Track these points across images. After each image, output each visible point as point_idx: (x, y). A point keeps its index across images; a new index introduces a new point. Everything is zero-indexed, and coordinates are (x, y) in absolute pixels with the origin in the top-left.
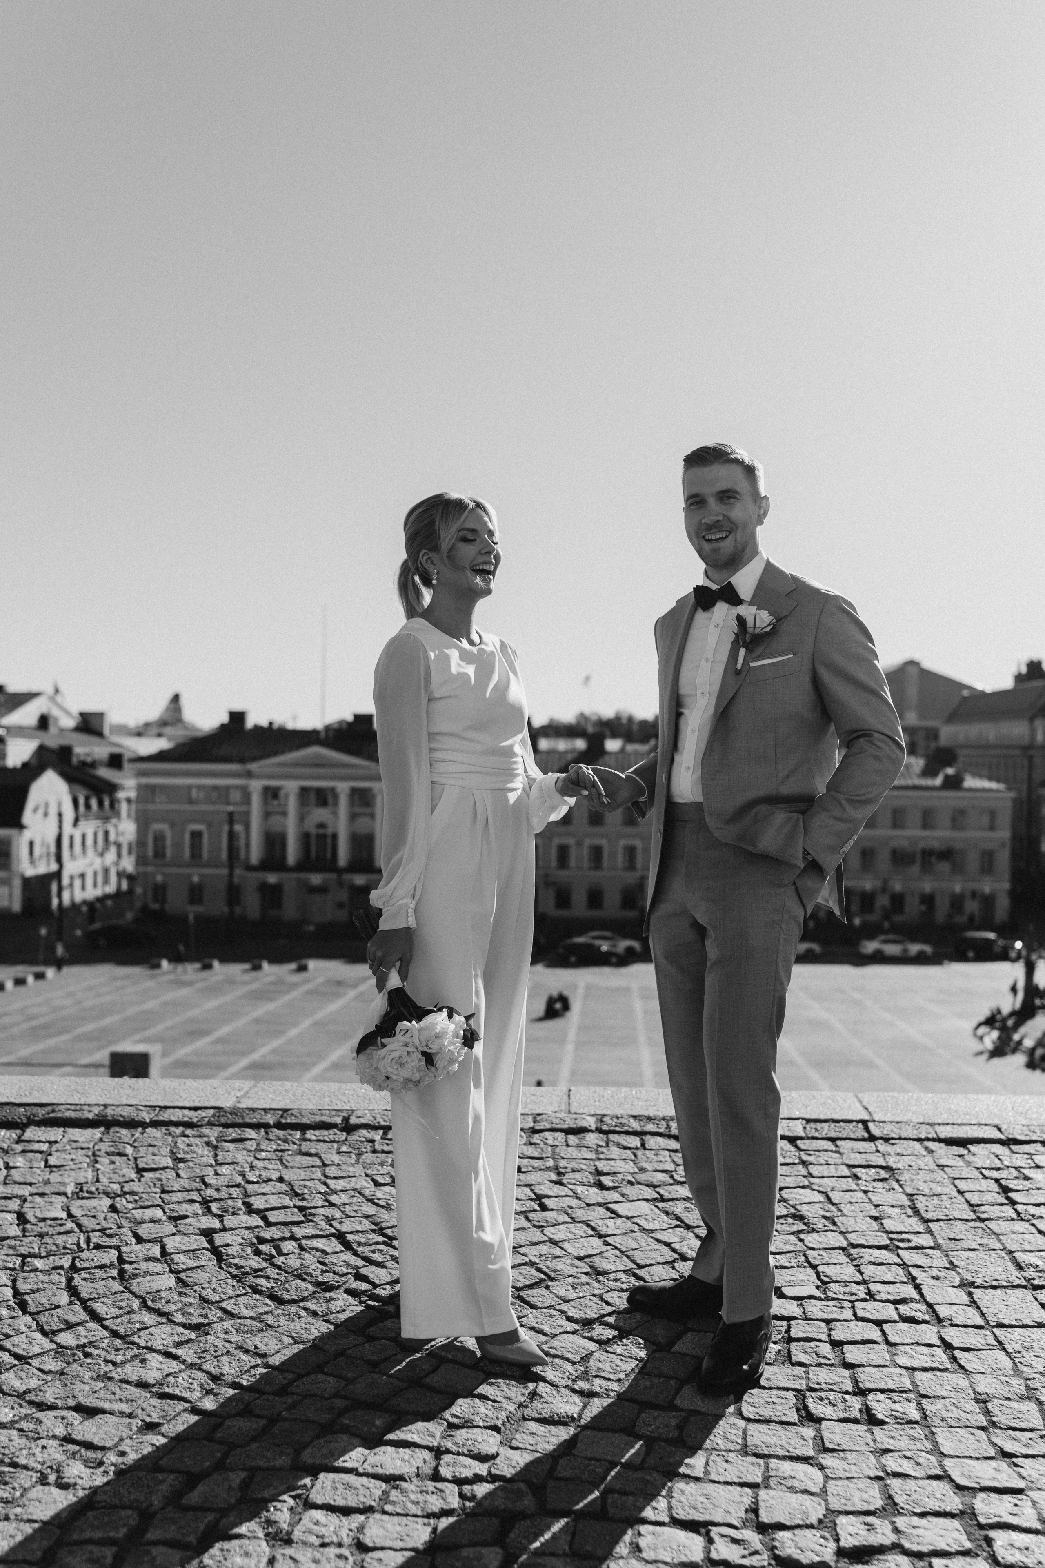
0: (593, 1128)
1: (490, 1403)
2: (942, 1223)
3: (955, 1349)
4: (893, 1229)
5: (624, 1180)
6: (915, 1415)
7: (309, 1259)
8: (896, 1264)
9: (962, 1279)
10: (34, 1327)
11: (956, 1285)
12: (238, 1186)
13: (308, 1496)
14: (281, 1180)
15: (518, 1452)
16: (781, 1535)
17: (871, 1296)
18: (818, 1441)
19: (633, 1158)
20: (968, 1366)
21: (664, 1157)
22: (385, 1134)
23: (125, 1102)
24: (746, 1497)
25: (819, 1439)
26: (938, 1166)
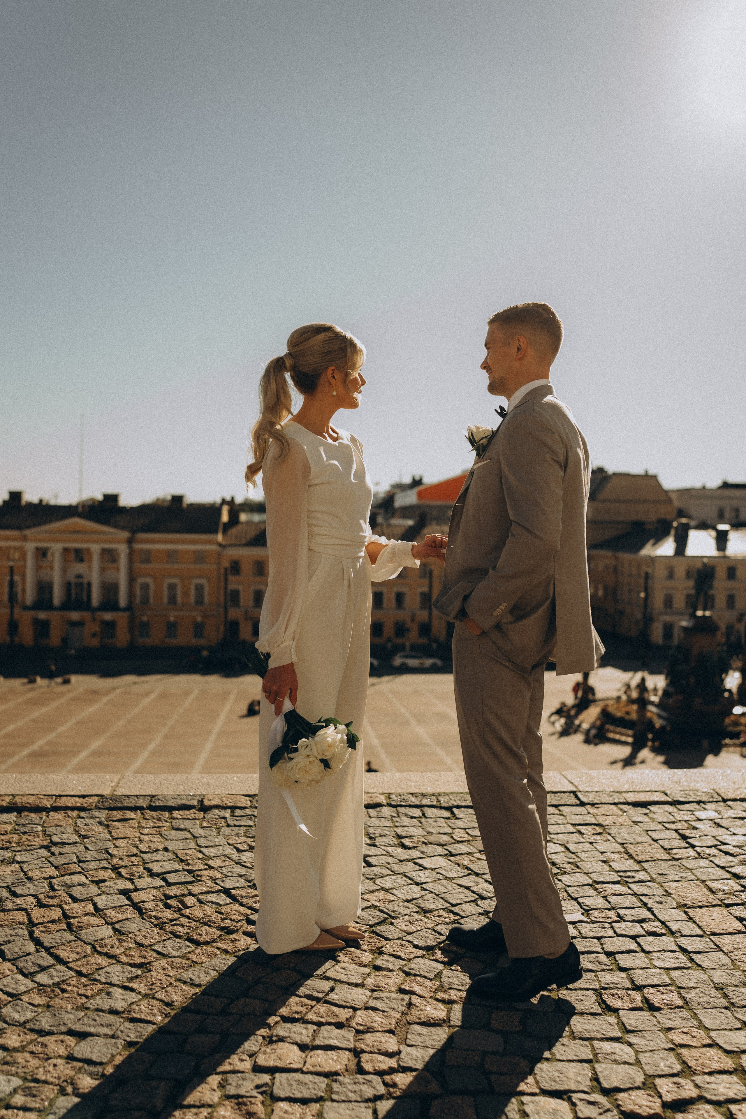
0: (385, 804)
1: (381, 1013)
2: (650, 863)
3: (690, 952)
4: (618, 869)
5: (419, 841)
6: (680, 1002)
7: (209, 910)
8: (629, 894)
9: (677, 903)
10: (15, 971)
11: (675, 907)
12: (136, 855)
13: (272, 1092)
14: (166, 850)
15: (413, 1048)
16: (621, 1096)
17: (621, 918)
18: (621, 1025)
19: (420, 824)
20: (704, 965)
21: (441, 822)
22: (232, 812)
23: (27, 793)
24: (586, 1070)
25: (622, 1025)
26: (633, 822)
